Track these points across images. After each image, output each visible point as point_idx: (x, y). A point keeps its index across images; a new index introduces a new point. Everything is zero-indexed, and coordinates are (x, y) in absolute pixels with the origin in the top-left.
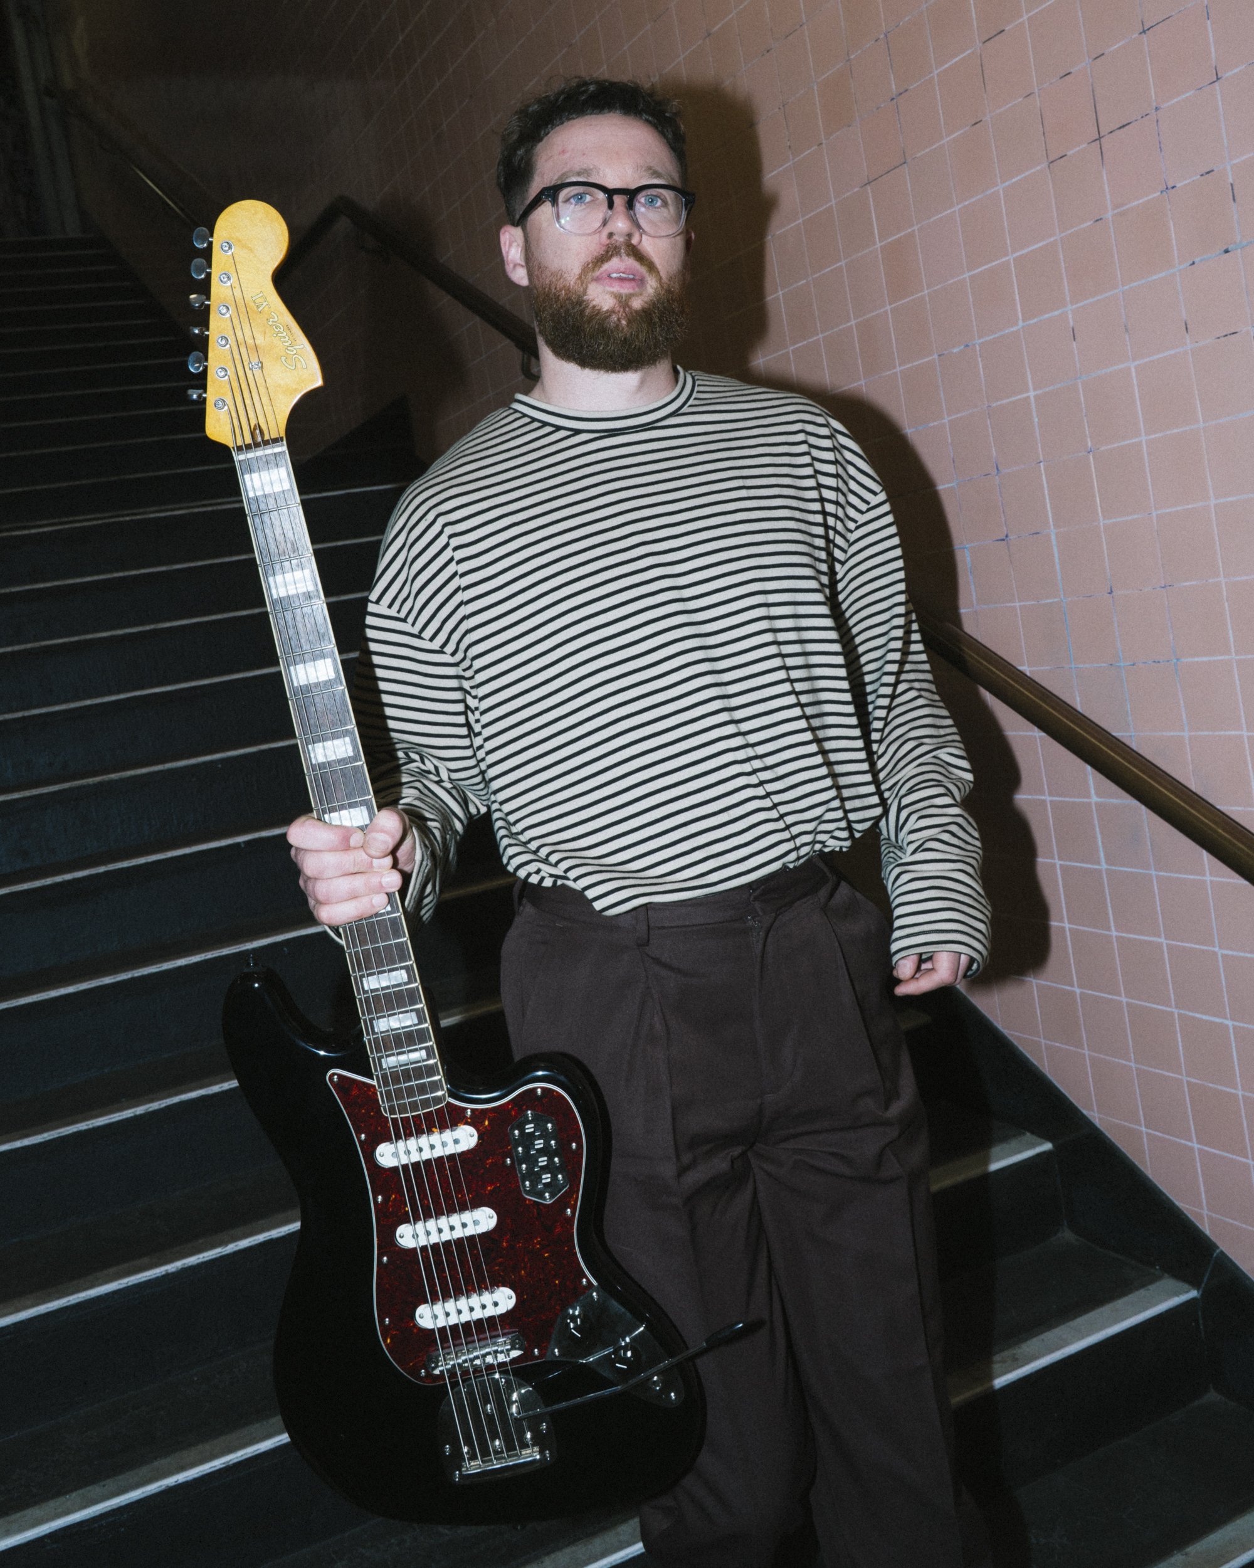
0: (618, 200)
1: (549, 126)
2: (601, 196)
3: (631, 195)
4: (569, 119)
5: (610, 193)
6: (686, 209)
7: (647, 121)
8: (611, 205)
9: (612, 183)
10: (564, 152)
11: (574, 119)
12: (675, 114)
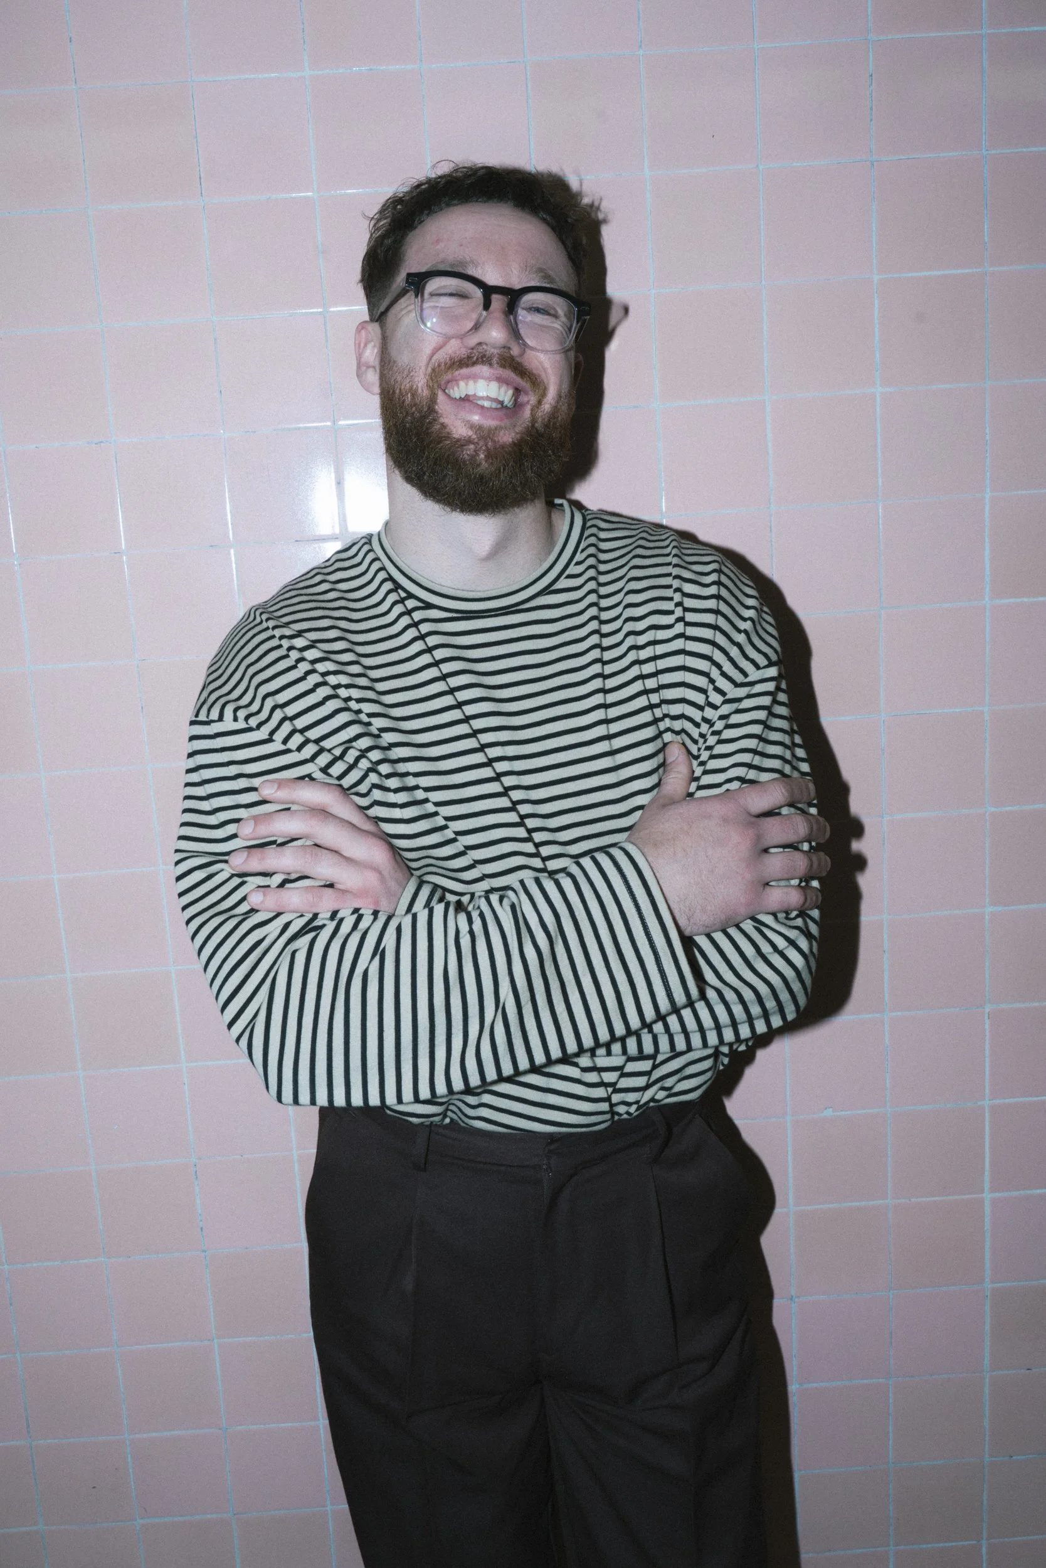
0: (498, 301)
1: (426, 212)
2: (478, 293)
3: (513, 296)
4: (448, 205)
5: (489, 291)
6: (578, 322)
7: (544, 220)
8: (487, 305)
9: (492, 278)
10: (438, 241)
11: (455, 205)
12: (577, 220)
